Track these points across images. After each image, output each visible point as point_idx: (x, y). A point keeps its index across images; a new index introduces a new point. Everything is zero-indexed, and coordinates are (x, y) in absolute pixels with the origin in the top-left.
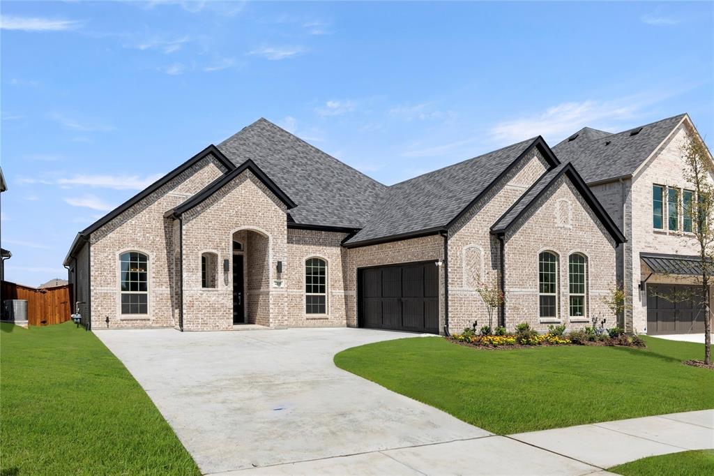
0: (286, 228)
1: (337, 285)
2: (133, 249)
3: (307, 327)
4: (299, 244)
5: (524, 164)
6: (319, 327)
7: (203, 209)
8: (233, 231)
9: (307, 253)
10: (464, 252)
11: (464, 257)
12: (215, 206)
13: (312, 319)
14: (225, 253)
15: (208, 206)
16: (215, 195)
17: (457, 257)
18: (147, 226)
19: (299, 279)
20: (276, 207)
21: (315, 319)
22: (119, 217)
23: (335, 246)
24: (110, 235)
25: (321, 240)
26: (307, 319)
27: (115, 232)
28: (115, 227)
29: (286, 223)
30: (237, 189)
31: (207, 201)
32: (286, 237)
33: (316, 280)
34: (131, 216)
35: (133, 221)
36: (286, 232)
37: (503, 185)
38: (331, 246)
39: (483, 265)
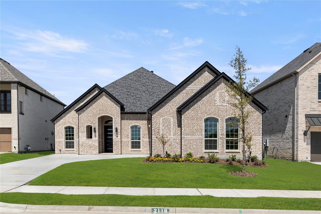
0: (120, 114)
1: (145, 136)
2: (69, 125)
3: (131, 154)
4: (128, 120)
5: (199, 76)
6: (136, 154)
7: (86, 109)
8: (98, 117)
9: (131, 123)
10: (161, 120)
11: (161, 122)
12: (91, 108)
13: (133, 151)
14: (95, 125)
15: (88, 108)
16: (91, 103)
17: (157, 123)
18: (74, 116)
19: (128, 135)
20: (116, 106)
21: (135, 151)
22: (64, 114)
23: (144, 120)
24: (61, 121)
25: (138, 118)
26: (131, 151)
27: (63, 119)
28: (63, 118)
29: (120, 112)
30: (100, 100)
31: (88, 106)
32: (120, 117)
33: (136, 135)
34: (68, 114)
35: (68, 115)
36: (120, 116)
37: (185, 88)
38: (143, 120)
39: (172, 126)
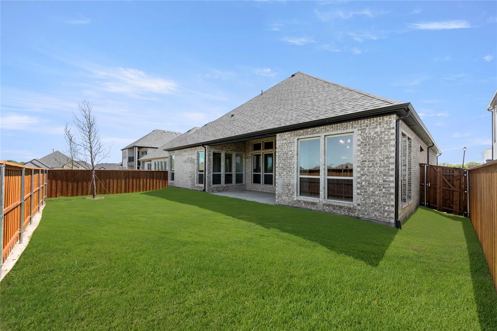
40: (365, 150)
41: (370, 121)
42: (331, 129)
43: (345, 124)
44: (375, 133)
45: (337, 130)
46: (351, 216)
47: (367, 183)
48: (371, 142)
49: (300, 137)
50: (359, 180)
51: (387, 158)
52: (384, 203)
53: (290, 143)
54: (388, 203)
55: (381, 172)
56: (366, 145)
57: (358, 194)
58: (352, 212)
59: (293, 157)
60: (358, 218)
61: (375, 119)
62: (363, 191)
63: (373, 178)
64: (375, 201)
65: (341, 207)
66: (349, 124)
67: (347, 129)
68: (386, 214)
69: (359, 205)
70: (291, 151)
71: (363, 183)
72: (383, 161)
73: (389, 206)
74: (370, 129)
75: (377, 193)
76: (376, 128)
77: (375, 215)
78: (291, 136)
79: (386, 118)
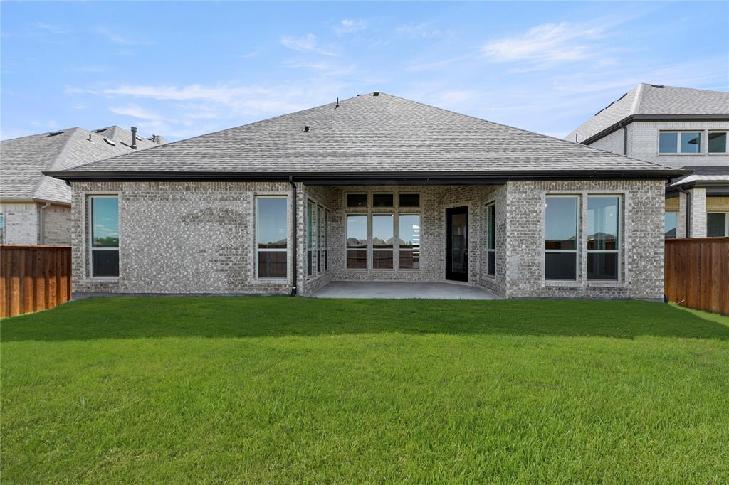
40: (636, 218)
41: (642, 183)
42: (598, 187)
43: (614, 183)
44: (647, 198)
45: (605, 189)
46: (622, 299)
47: (639, 257)
48: (643, 208)
49: (551, 192)
50: (630, 253)
51: (658, 227)
52: (655, 278)
53: (533, 199)
54: (659, 278)
55: (652, 243)
56: (637, 211)
57: (630, 270)
58: (623, 293)
59: (539, 221)
60: (629, 299)
61: (647, 182)
62: (635, 266)
63: (644, 251)
64: (647, 276)
65: (609, 289)
66: (620, 183)
67: (617, 188)
68: (657, 289)
69: (630, 283)
70: (536, 212)
71: (635, 257)
72: (654, 231)
73: (659, 280)
74: (641, 192)
75: (648, 267)
76: (648, 192)
77: (647, 293)
78: (535, 188)
79: (657, 183)
